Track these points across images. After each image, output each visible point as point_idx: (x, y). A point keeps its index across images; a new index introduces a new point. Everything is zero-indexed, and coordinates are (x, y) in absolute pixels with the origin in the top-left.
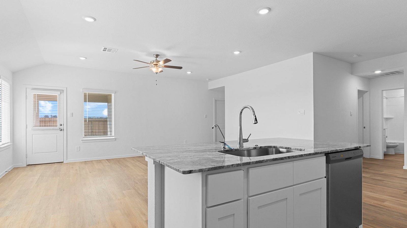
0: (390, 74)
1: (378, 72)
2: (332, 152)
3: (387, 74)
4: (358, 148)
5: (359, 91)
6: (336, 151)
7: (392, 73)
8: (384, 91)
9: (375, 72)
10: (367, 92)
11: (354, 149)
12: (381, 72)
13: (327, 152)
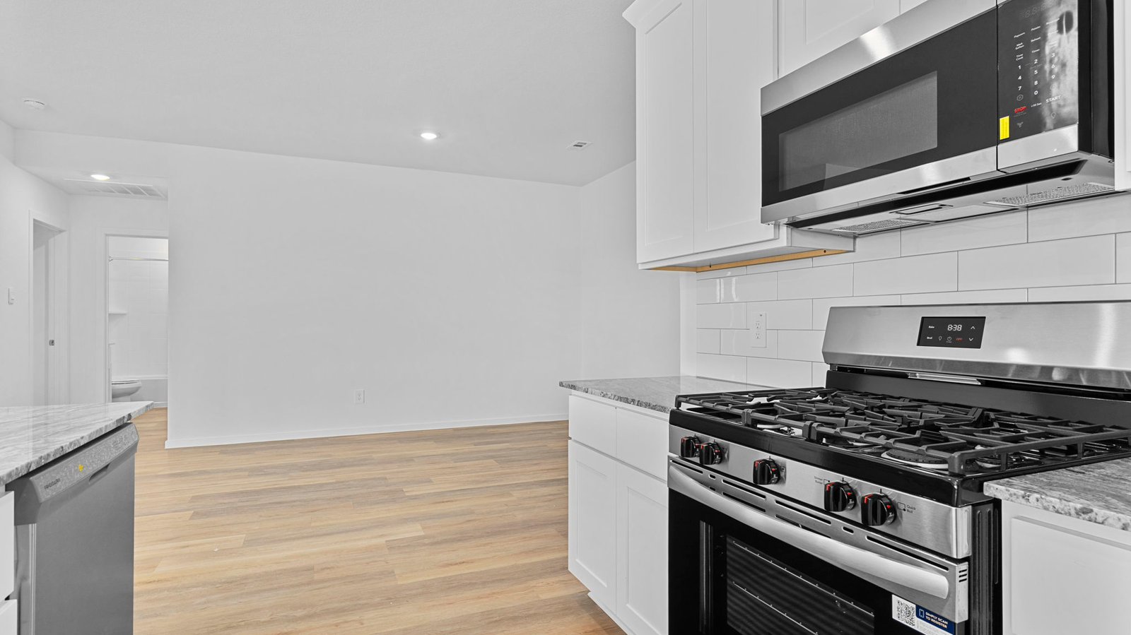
0: (129, 193)
1: (100, 178)
2: (43, 462)
3: (124, 191)
4: (125, 421)
5: (37, 225)
6: (58, 456)
7: (136, 191)
8: (110, 237)
9: (93, 176)
10: (61, 231)
11: (115, 427)
12: (107, 180)
13: (24, 472)
